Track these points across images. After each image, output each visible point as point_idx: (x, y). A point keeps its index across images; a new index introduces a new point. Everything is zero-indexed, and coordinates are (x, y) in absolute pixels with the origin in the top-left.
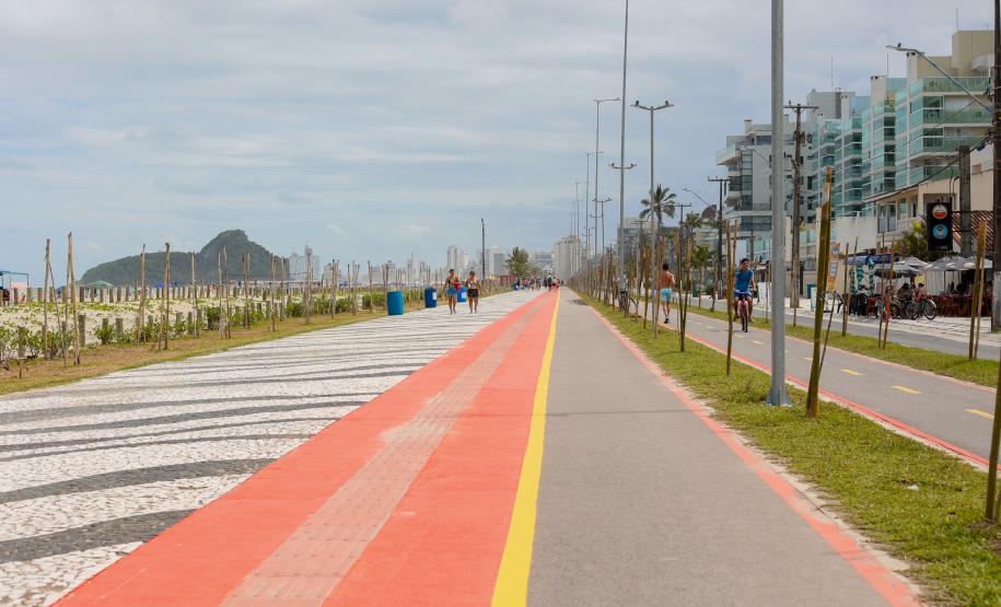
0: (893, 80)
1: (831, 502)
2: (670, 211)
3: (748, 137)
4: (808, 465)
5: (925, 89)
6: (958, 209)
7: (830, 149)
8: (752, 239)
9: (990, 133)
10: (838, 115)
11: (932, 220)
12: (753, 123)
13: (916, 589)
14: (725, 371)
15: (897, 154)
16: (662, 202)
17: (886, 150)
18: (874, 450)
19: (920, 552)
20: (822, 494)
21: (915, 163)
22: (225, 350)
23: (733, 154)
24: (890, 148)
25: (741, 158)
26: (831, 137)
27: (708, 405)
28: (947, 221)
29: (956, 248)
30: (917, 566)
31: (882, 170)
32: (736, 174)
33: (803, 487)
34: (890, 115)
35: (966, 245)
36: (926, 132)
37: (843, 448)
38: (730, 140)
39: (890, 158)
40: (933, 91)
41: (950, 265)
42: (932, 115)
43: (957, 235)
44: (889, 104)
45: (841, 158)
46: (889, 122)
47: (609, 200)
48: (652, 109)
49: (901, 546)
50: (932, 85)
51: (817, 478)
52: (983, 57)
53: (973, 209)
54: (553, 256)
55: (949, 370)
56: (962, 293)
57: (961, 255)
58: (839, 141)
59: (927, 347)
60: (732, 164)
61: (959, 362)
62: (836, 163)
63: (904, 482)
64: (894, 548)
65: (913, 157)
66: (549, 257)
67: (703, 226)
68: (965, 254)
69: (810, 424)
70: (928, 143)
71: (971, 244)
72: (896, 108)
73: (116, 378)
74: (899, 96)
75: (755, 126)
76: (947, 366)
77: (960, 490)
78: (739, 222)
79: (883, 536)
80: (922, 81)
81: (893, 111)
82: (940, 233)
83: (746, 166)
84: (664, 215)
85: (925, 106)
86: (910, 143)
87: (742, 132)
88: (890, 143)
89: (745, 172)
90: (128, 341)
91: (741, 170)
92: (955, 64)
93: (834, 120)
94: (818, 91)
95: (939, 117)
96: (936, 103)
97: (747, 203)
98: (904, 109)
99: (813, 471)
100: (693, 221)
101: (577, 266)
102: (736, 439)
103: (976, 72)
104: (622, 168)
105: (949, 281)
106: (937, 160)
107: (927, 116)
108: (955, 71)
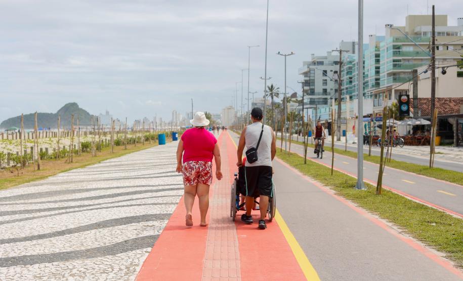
0: (379, 37)
1: (404, 230)
2: (277, 95)
3: (313, 62)
4: (388, 215)
5: (394, 41)
6: (412, 97)
7: (350, 68)
8: (316, 109)
9: (430, 66)
10: (354, 52)
11: (401, 103)
12: (315, 56)
13: (452, 263)
14: (331, 174)
15: (381, 70)
16: (274, 91)
17: (376, 69)
18: (410, 208)
19: (448, 249)
20: (399, 227)
21: (389, 75)
22: (100, 163)
23: (306, 70)
24: (377, 68)
25: (309, 72)
26: (350, 62)
27: (331, 189)
28: (408, 103)
29: (411, 115)
30: (449, 254)
31: (374, 77)
32: (307, 79)
33: (390, 224)
34: (377, 53)
35: (415, 113)
36: (394, 61)
37: (397, 208)
38: (305, 63)
39: (377, 72)
40: (397, 42)
41: (409, 123)
42: (397, 53)
43: (411, 109)
44: (377, 48)
45: (355, 72)
46: (377, 56)
47: (256, 92)
48: (285, 56)
49: (440, 247)
50: (397, 40)
51: (394, 220)
52: (419, 27)
53: (418, 97)
54: (221, 115)
55: (422, 172)
56: (414, 135)
57: (414, 118)
58: (355, 64)
59: (408, 161)
60: (306, 74)
61: (425, 169)
62: (353, 74)
63: (428, 222)
64: (437, 248)
65: (388, 72)
66: (220, 115)
67: (291, 102)
68: (416, 118)
69: (380, 198)
70: (395, 66)
71: (418, 113)
72: (381, 50)
73: (62, 177)
74: (382, 44)
75: (316, 57)
76: (421, 171)
77: (451, 225)
78: (309, 100)
79: (431, 243)
80: (392, 38)
81: (379, 51)
82: (404, 108)
83: (312, 75)
84: (275, 97)
85: (394, 49)
86: (386, 66)
87: (310, 60)
88: (377, 65)
89: (311, 78)
90: (51, 158)
91: (310, 77)
92: (407, 30)
93: (352, 55)
94: (344, 41)
95: (399, 54)
96: (399, 48)
97: (312, 92)
98: (384, 50)
99: (391, 217)
100: (286, 100)
101: (233, 120)
102: (351, 204)
103: (416, 34)
104: (265, 79)
105: (408, 130)
106: (399, 73)
107: (395, 54)
108: (407, 33)
